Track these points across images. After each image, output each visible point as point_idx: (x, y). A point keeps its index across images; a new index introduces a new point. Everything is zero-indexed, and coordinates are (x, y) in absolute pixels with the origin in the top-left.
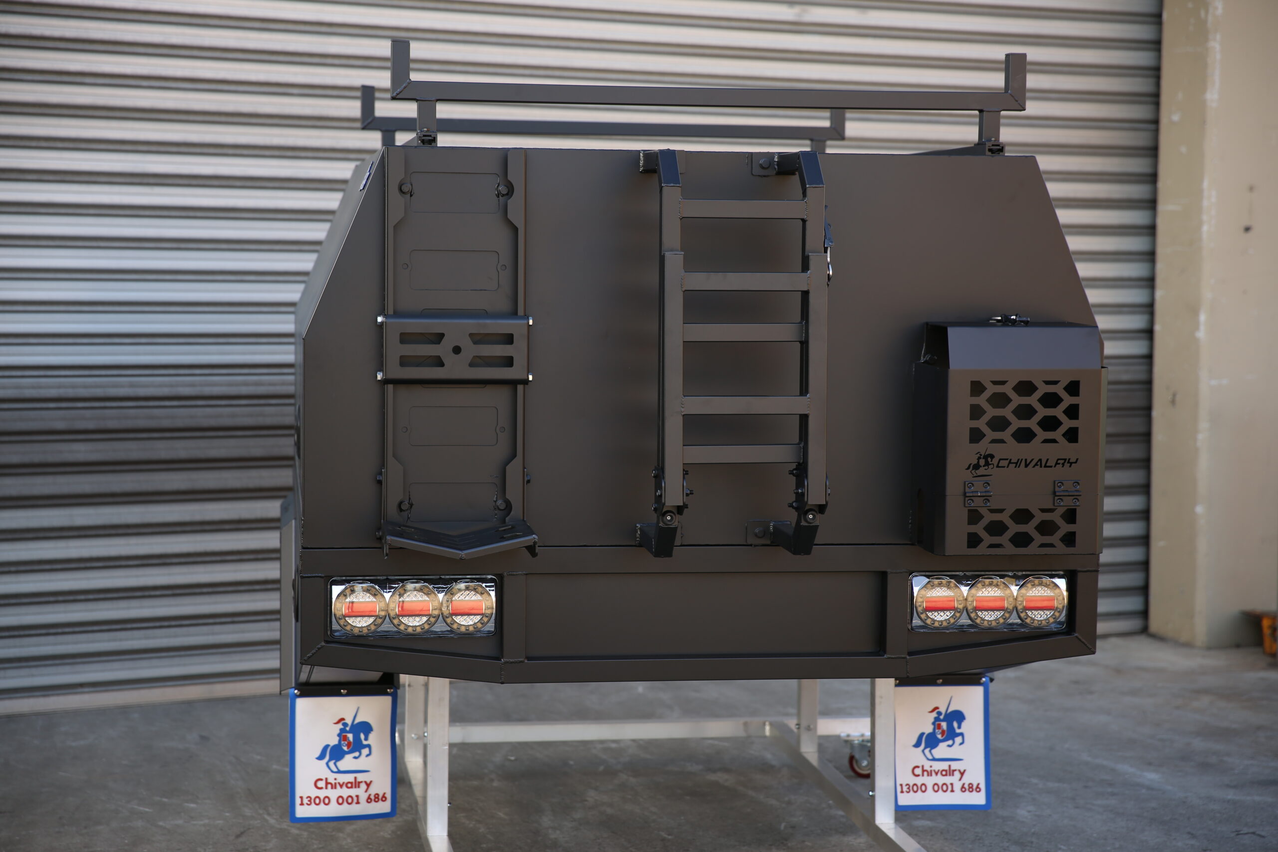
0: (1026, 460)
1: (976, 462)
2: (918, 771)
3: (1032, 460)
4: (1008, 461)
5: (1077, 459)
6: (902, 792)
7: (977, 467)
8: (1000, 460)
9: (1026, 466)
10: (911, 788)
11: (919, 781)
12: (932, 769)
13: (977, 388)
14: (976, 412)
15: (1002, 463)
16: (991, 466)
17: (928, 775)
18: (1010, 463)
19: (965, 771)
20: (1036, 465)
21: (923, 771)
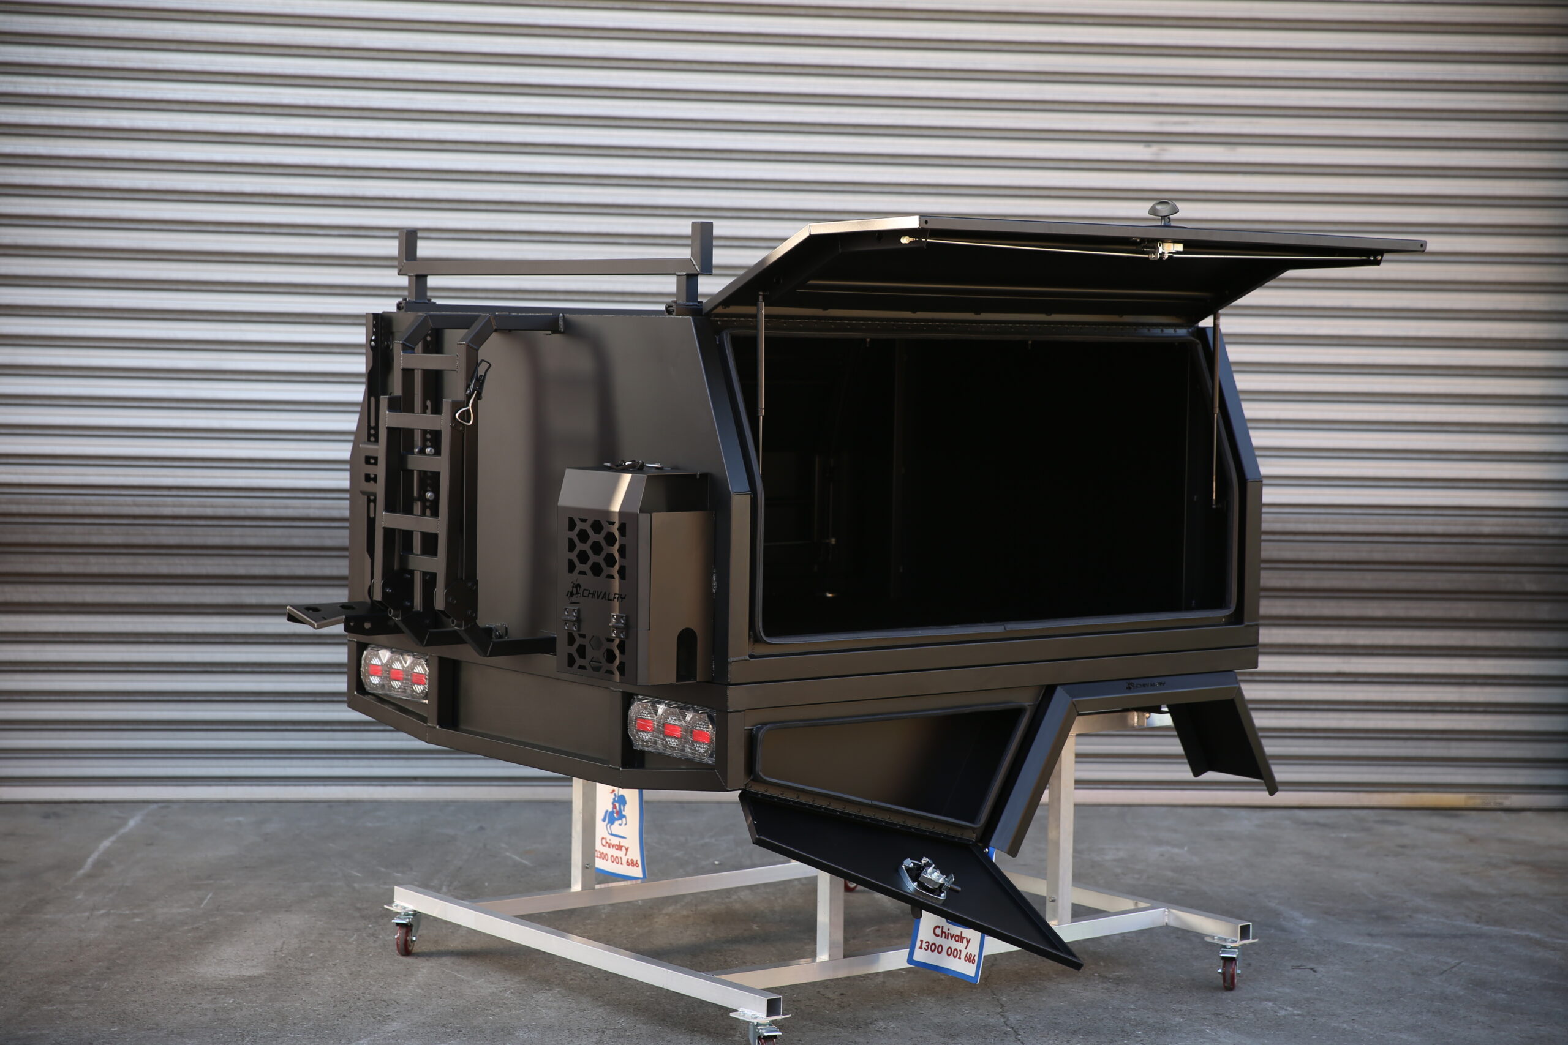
0: (598, 592)
1: (571, 590)
2: (938, 931)
3: (601, 593)
4: (588, 592)
5: (625, 596)
6: (921, 948)
7: (572, 594)
8: (585, 590)
9: (598, 597)
10: (929, 947)
11: (939, 941)
12: (949, 932)
13: (572, 524)
14: (572, 546)
15: (586, 593)
16: (579, 595)
17: (945, 938)
18: (589, 593)
19: (970, 940)
20: (603, 597)
21: (943, 932)
